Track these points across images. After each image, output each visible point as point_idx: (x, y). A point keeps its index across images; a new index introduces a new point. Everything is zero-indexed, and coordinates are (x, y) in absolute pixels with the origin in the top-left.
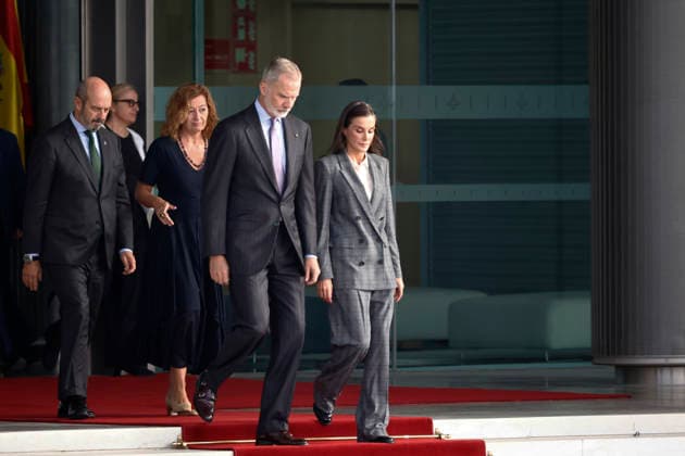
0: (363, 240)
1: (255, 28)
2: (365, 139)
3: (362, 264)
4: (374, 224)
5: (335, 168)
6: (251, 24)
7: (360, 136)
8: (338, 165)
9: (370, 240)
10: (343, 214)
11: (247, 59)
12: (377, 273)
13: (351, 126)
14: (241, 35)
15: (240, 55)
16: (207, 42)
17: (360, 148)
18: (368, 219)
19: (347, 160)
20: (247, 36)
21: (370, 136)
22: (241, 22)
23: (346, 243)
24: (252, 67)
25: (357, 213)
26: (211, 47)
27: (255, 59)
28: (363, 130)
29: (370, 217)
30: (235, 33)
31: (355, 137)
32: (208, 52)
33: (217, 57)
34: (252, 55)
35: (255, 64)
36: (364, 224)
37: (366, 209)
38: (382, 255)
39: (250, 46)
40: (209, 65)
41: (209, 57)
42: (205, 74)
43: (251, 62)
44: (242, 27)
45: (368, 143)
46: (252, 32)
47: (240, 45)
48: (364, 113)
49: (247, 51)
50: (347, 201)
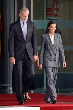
0: (51, 55)
1: (59, 5)
2: (53, 30)
3: (50, 61)
4: (54, 51)
5: (45, 37)
6: (58, 4)
7: (52, 29)
8: (46, 36)
9: (53, 55)
10: (47, 48)
11: (57, 13)
12: (54, 63)
13: (50, 26)
14: (55, 7)
15: (55, 12)
16: (47, 9)
17: (52, 32)
18: (52, 50)
19: (49, 35)
20: (57, 7)
21: (55, 29)
22: (55, 3)
23: (47, 55)
24: (58, 15)
25: (50, 48)
26: (48, 10)
27: (59, 13)
28: (53, 27)
29: (53, 49)
30: (54, 7)
31: (51, 29)
32: (47, 11)
33: (49, 13)
34: (58, 12)
35: (59, 14)
36: (52, 51)
37: (52, 47)
38: (56, 59)
39: (57, 10)
40: (47, 15)
41: (47, 13)
42: (46, 17)
43: (58, 14)
44: (55, 5)
45: (54, 31)
46: (58, 6)
47: (55, 9)
48: (53, 23)
49: (57, 11)
50: (48, 45)
